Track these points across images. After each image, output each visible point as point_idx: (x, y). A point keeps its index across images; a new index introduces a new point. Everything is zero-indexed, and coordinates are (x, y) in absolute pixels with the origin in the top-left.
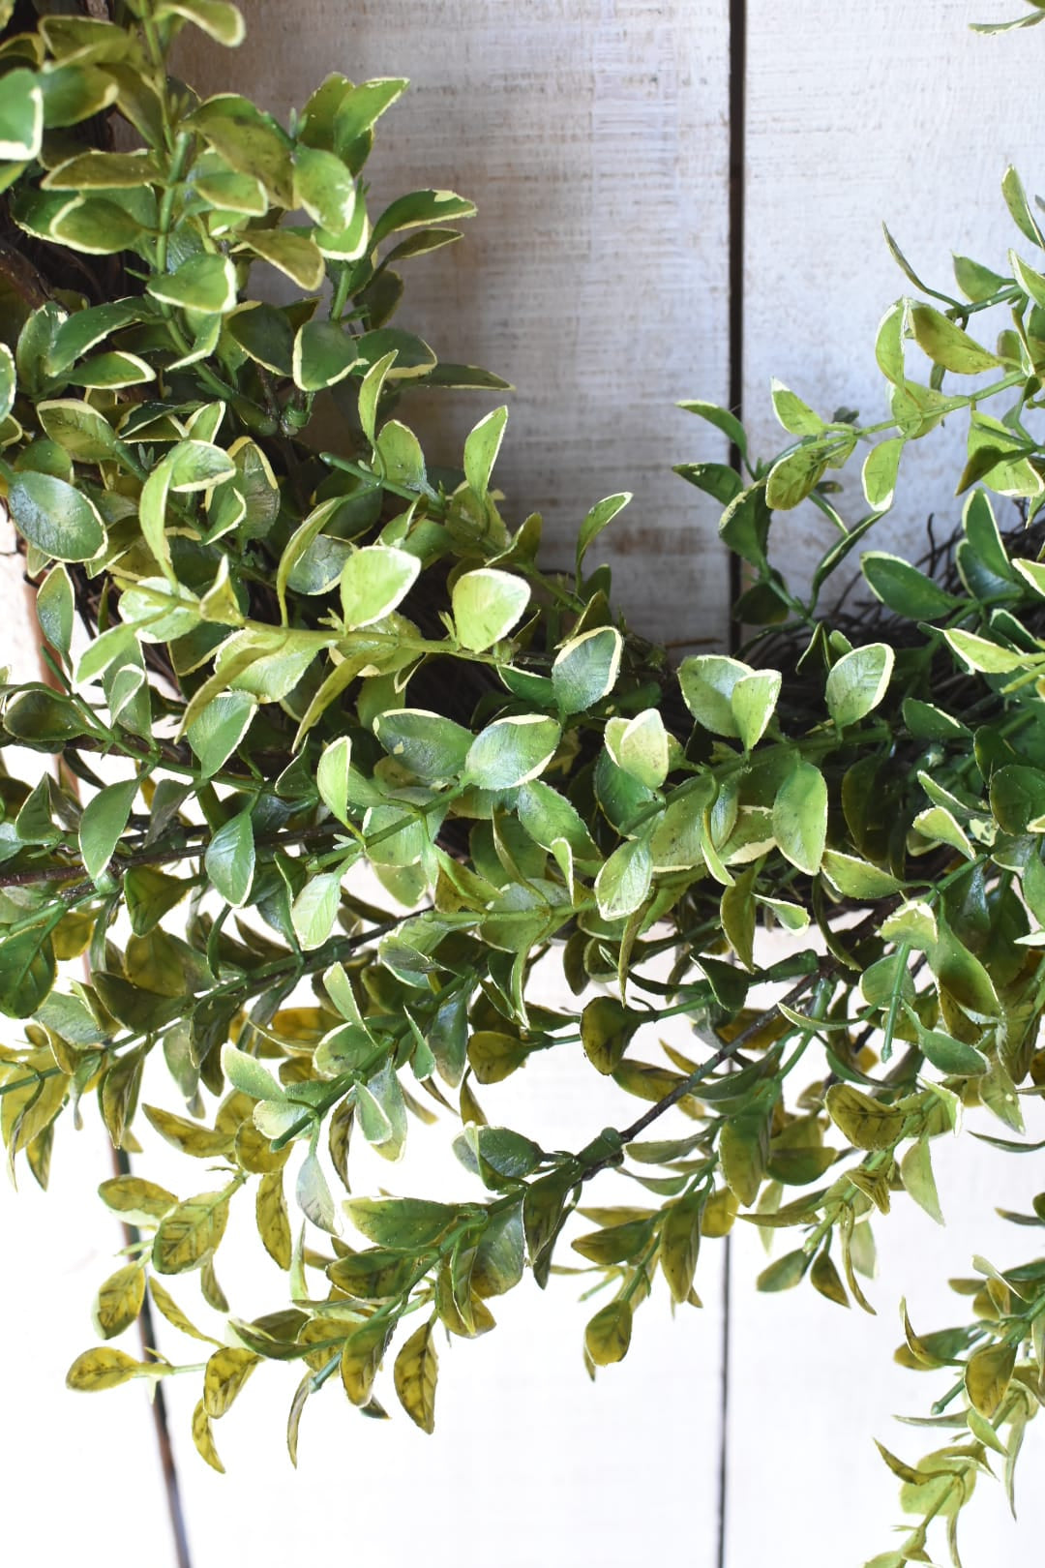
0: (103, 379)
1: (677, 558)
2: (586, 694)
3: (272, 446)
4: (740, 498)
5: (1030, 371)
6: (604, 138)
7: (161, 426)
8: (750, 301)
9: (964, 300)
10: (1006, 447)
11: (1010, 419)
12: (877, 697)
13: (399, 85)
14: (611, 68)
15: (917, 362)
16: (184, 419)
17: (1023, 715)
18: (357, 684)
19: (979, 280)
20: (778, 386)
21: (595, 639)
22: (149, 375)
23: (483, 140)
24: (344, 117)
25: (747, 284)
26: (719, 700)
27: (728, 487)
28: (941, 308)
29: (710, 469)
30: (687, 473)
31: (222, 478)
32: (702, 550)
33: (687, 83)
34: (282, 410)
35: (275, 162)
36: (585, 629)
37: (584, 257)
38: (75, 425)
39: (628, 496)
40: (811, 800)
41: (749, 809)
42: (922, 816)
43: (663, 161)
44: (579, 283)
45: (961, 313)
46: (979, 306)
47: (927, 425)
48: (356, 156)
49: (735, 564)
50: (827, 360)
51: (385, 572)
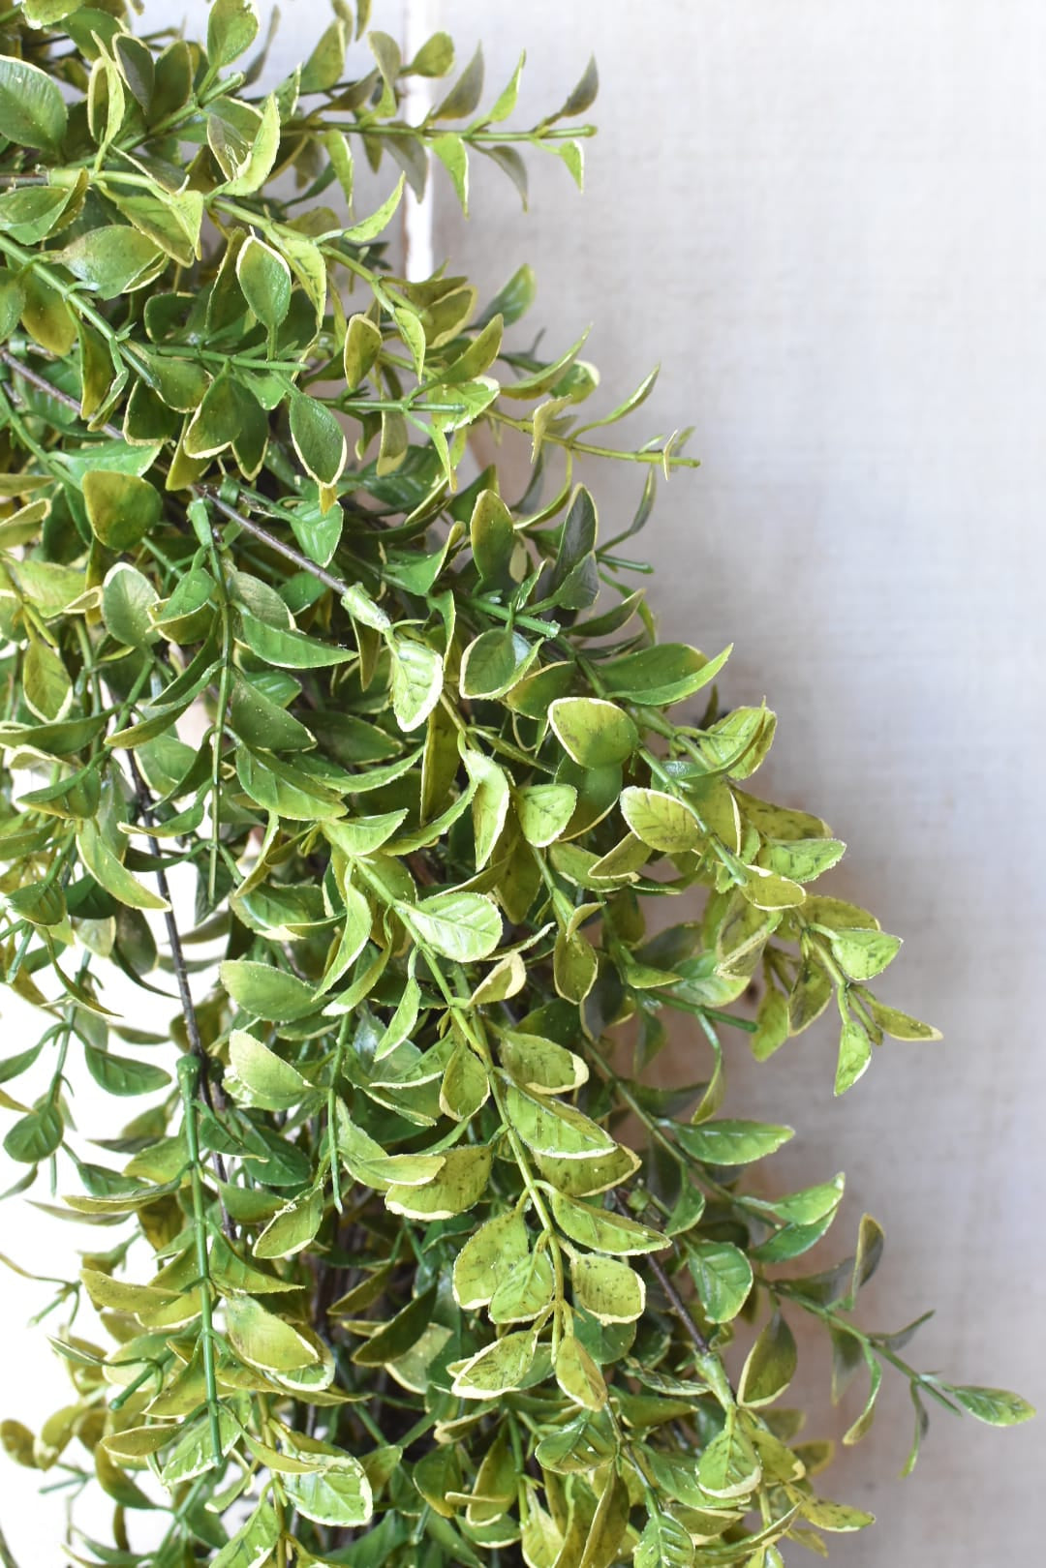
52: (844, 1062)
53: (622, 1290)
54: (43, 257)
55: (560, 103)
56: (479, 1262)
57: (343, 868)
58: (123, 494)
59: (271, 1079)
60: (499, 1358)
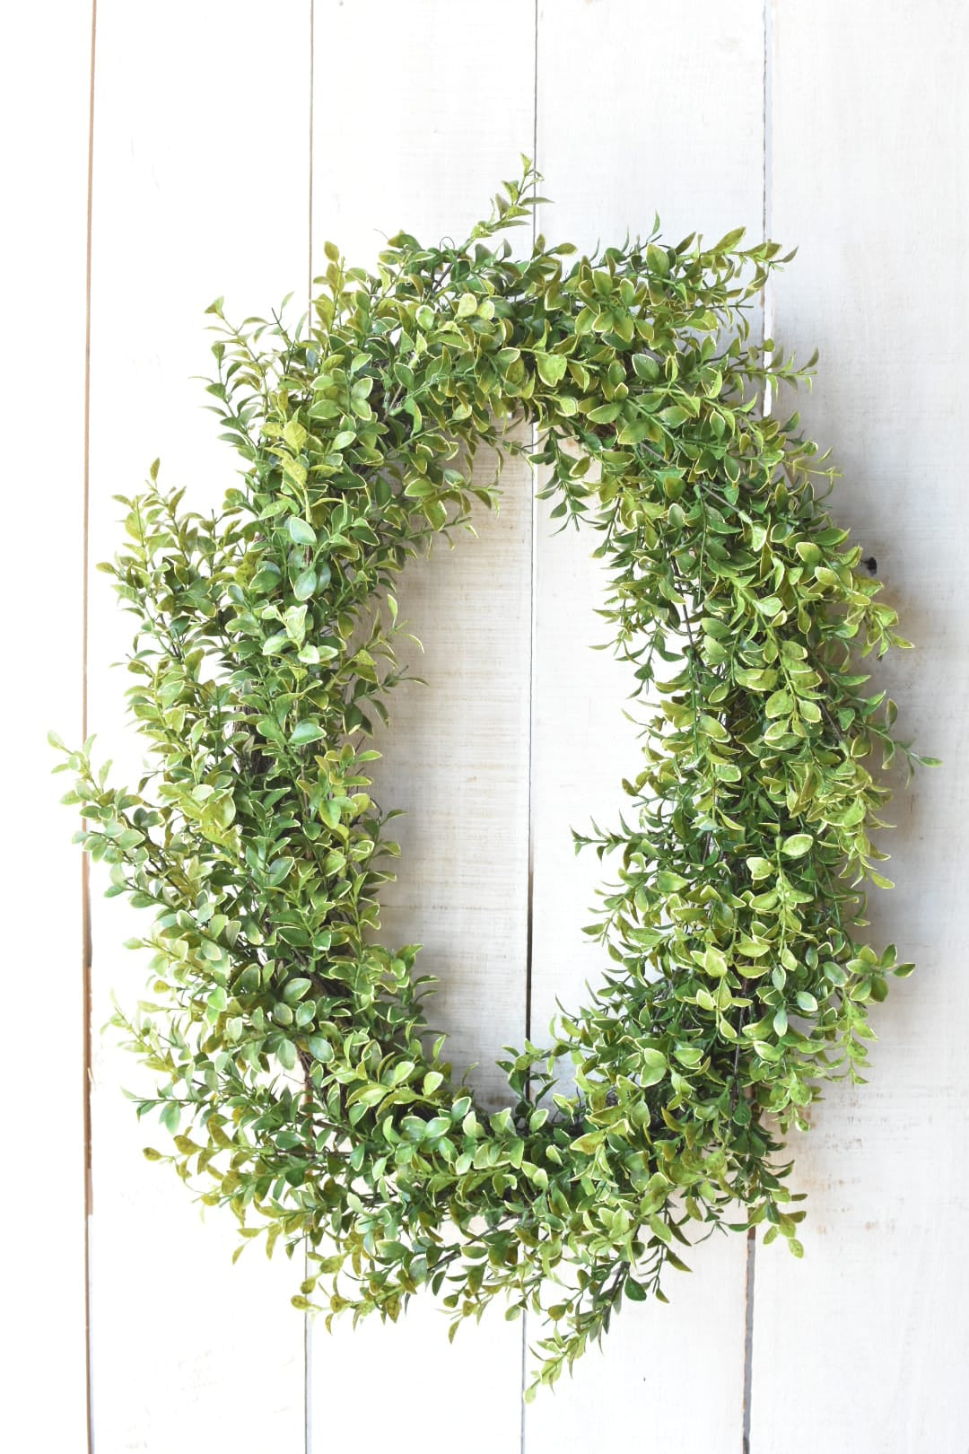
0: (337, 1014)
2: (459, 1113)
3: (382, 1043)
4: (514, 1071)
6: (489, 973)
9: (577, 1017)
14: (492, 953)
19: (582, 1013)
21: (465, 1099)
22: (350, 1014)
24: (407, 952)
28: (569, 1018)
30: (500, 1064)
33: (514, 958)
34: (385, 1034)
35: (387, 961)
36: (461, 1097)
38: (329, 1029)
39: (478, 1064)
40: (520, 1149)
41: (504, 1151)
43: (507, 981)
45: (576, 1020)
48: (409, 963)
51: (405, 1070)
53: (815, 712)
54: (655, 415)
55: (807, 363)
56: (773, 704)
57: (737, 592)
58: (676, 484)
59: (715, 650)
60: (777, 728)
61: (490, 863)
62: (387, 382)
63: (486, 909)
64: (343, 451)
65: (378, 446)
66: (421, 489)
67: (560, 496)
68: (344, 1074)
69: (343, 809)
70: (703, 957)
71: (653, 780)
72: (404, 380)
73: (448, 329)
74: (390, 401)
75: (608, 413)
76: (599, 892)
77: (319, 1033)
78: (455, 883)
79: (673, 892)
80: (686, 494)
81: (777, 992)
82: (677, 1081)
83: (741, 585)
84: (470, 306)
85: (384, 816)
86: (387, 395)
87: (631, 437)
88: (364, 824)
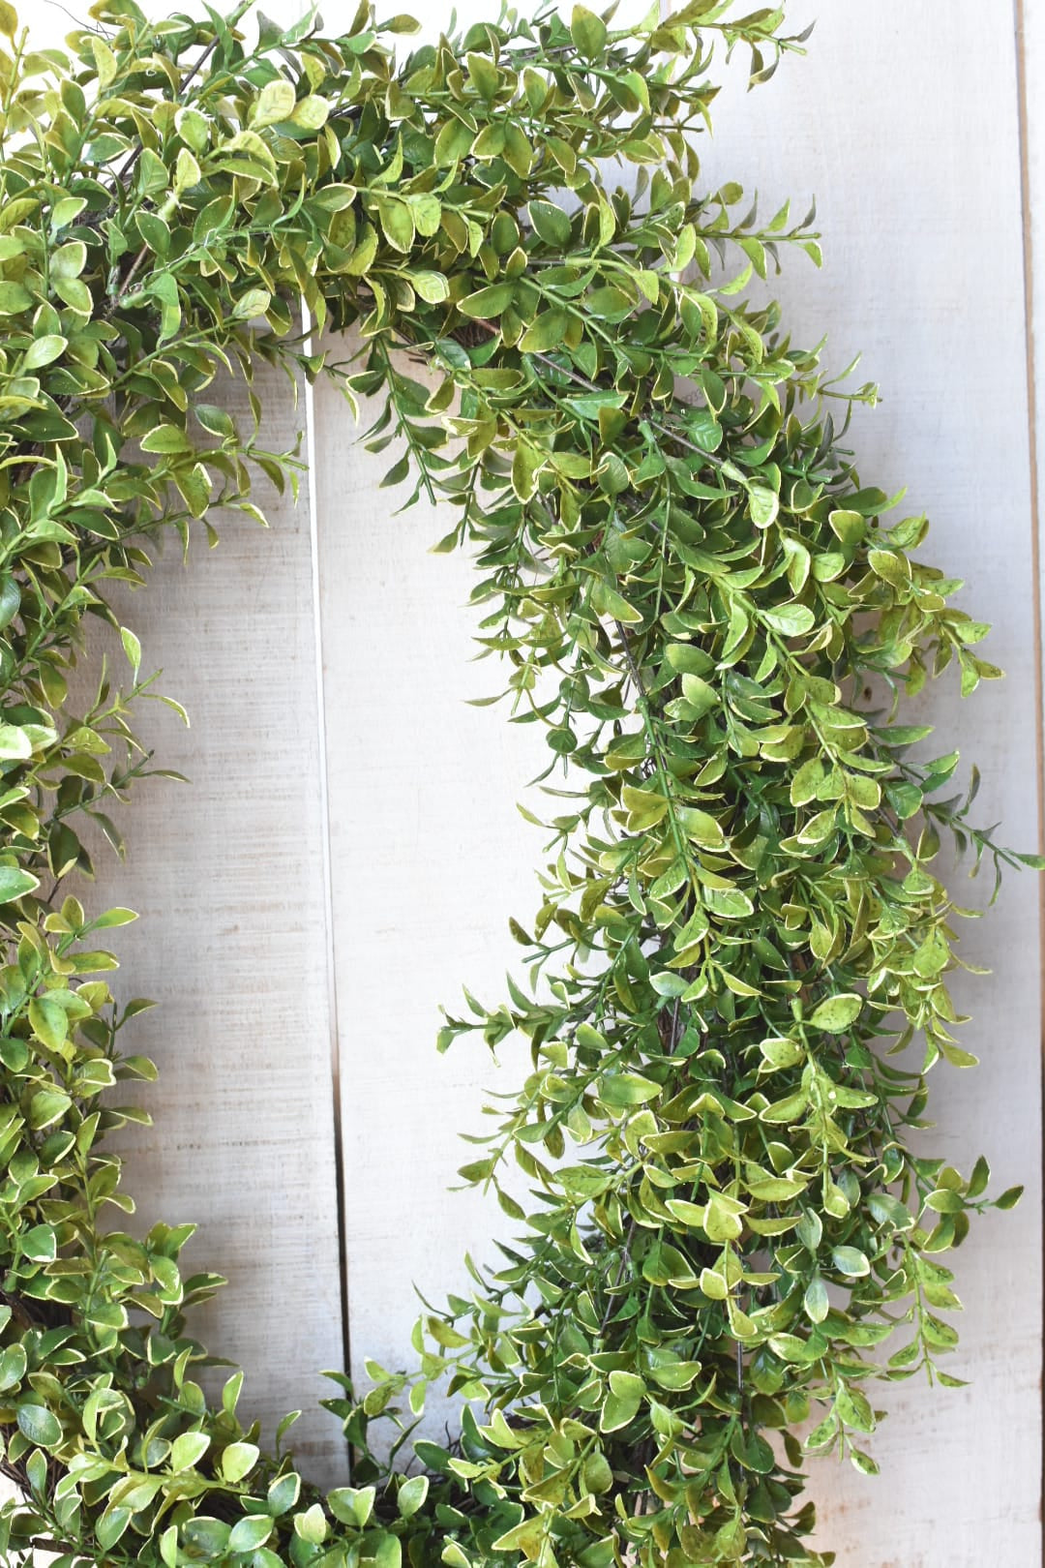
0: (61, 1360)
1: (321, 1458)
2: (284, 1506)
3: (133, 1394)
4: (352, 1414)
5: (482, 1343)
6: (278, 1246)
7: (82, 1385)
8: (352, 1323)
9: (452, 1314)
10: (469, 1375)
11: (473, 1365)
12: (421, 1501)
13: (192, 1227)
14: (281, 1212)
15: (432, 1345)
16: (92, 1381)
17: (496, 1514)
18: (177, 1504)
19: (459, 1305)
20: (368, 1359)
21: (287, 1479)
22: (83, 1359)
23: (219, 1249)
24: (169, 1242)
25: (350, 1315)
26: (347, 1508)
27: (345, 1411)
28: (441, 1318)
29: (337, 1401)
30: (325, 1404)
31: (117, 1405)
32: (334, 1453)
33: (317, 1218)
34: (136, 1378)
35: (142, 1261)
36: (283, 1474)
37: (270, 1305)
38: (45, 1384)
39: (300, 1412)
40: (394, 1551)
41: (364, 1559)
42: (445, 1551)
43: (307, 1256)
44: (268, 1318)
45: (450, 1320)
46: (459, 1316)
47: (438, 1371)
48: (174, 1257)
49: (351, 1447)
50: (392, 1351)
51: (194, 1444)
52: (965, 684)
53: (870, 793)
54: (574, 302)
55: (802, 221)
56: (803, 782)
57: (727, 598)
58: (613, 416)
59: (702, 697)
60: (820, 823)
61: (269, 1066)
62: (118, 245)
63: (264, 1142)
64: (40, 372)
65: (101, 366)
66: (169, 443)
67: (399, 447)
68: (84, 1466)
69: (70, 1013)
70: (703, 1213)
71: (565, 919)
72: (154, 240)
73: (240, 147)
74: (120, 283)
75: (493, 300)
76: (488, 1111)
77: (29, 1394)
78: (212, 1103)
79: (639, 1107)
80: (626, 437)
81: (806, 1251)
82: (663, 1417)
83: (734, 586)
84: (282, 104)
85: (121, 1012)
86: (114, 272)
87: (537, 341)
88: (94, 1032)
